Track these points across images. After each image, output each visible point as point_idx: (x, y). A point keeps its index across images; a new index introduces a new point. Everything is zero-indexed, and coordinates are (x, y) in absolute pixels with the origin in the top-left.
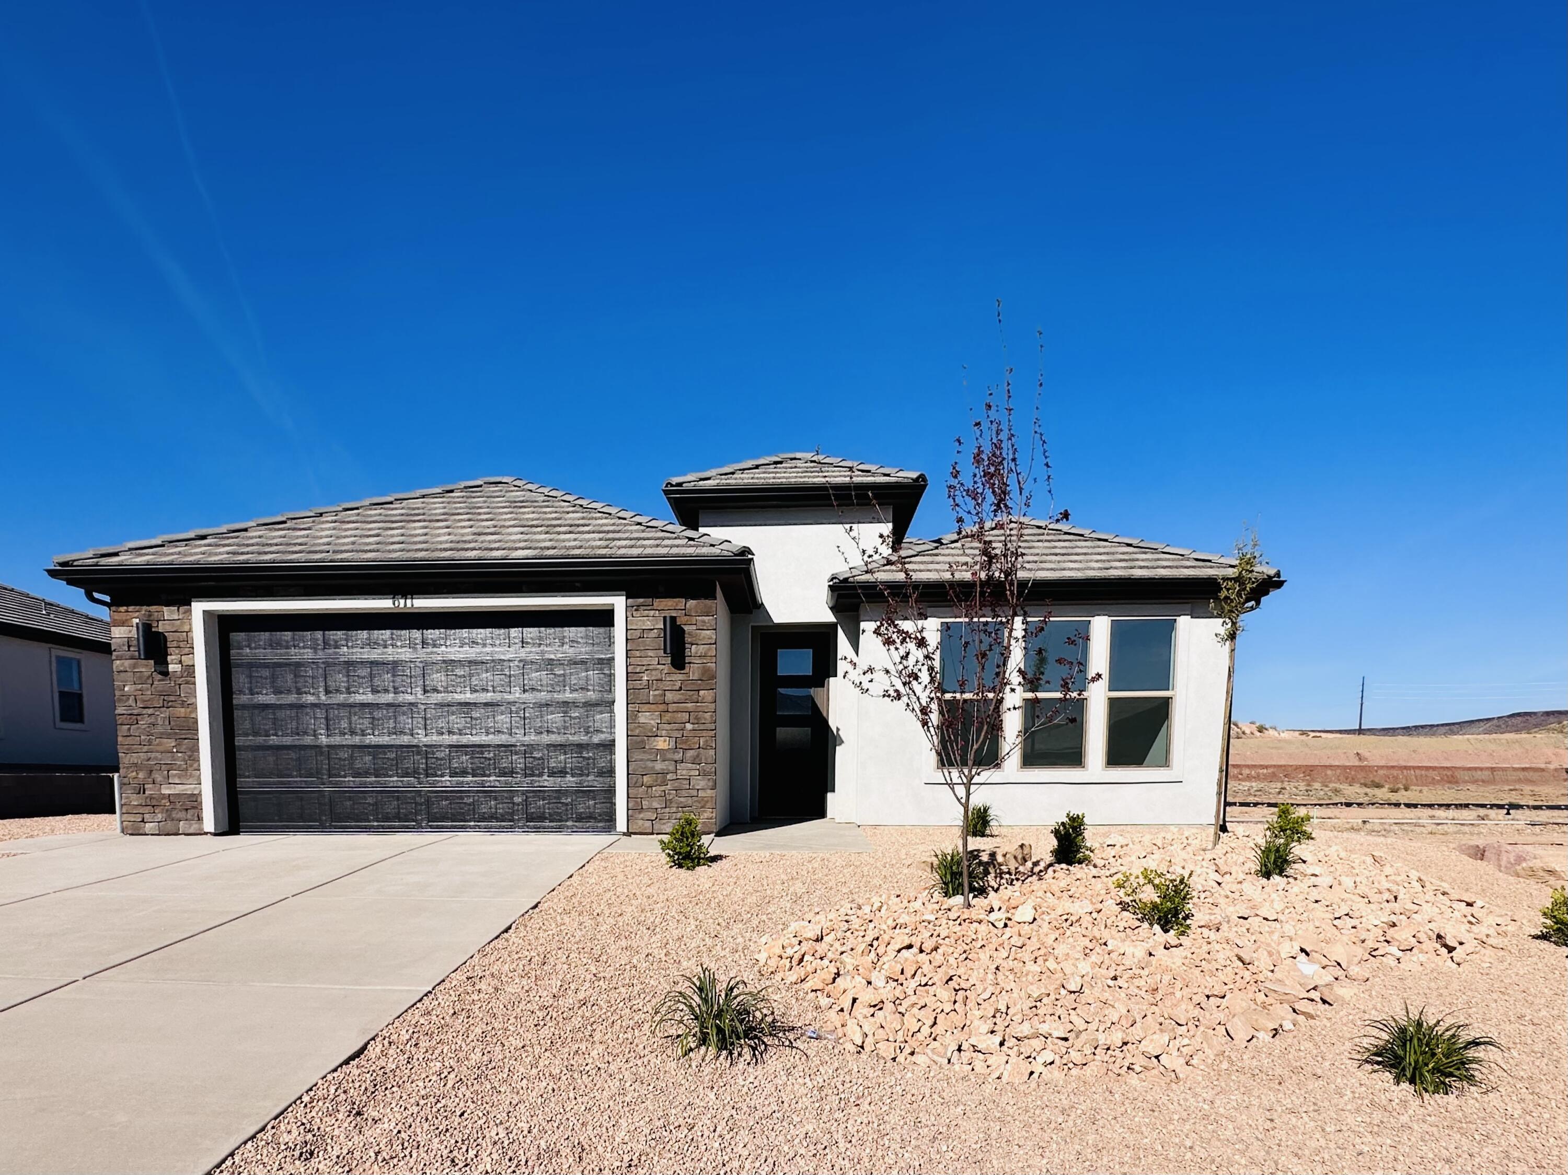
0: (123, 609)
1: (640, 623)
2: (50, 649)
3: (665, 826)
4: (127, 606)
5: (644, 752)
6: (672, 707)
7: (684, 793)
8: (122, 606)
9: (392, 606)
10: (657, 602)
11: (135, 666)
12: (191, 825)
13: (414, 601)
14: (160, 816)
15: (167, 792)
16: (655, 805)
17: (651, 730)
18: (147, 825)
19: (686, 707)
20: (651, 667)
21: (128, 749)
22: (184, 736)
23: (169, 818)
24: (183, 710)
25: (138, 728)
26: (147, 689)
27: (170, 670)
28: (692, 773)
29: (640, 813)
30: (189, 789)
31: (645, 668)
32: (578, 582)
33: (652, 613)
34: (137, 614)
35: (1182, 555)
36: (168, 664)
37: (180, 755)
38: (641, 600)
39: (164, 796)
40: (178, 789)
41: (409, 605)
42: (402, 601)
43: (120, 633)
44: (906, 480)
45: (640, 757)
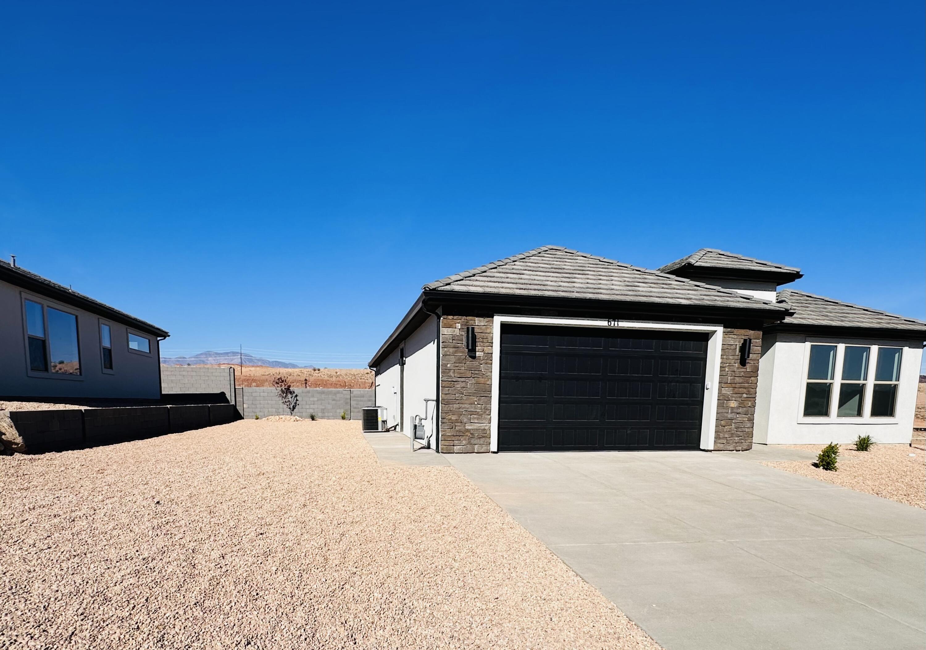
0: (450, 317)
1: (728, 341)
2: (99, 318)
3: (730, 447)
4: (453, 315)
5: (724, 408)
6: (737, 385)
7: (740, 430)
8: (450, 315)
9: (607, 325)
10: (736, 331)
11: (456, 352)
12: (482, 447)
13: (619, 323)
14: (464, 442)
15: (470, 428)
16: (726, 436)
17: (728, 397)
18: (455, 447)
19: (744, 386)
20: (731, 364)
21: (447, 402)
22: (482, 395)
23: (470, 443)
24: (483, 379)
25: (455, 389)
26: (462, 366)
27: (477, 355)
28: (744, 419)
29: (719, 440)
30: (483, 426)
31: (728, 365)
32: (701, 318)
33: (733, 336)
34: (459, 321)
35: (898, 318)
36: (476, 352)
37: (479, 406)
38: (729, 329)
39: (468, 430)
40: (476, 426)
41: (616, 325)
42: (613, 323)
43: (448, 332)
44: (791, 272)
45: (721, 411)
